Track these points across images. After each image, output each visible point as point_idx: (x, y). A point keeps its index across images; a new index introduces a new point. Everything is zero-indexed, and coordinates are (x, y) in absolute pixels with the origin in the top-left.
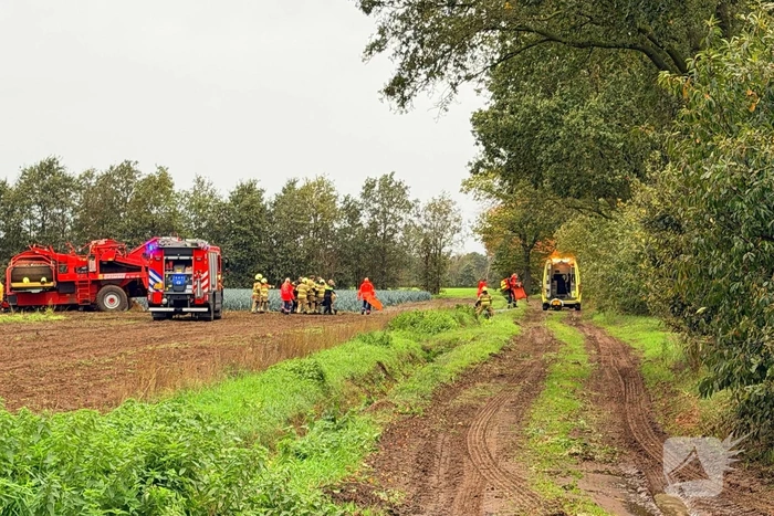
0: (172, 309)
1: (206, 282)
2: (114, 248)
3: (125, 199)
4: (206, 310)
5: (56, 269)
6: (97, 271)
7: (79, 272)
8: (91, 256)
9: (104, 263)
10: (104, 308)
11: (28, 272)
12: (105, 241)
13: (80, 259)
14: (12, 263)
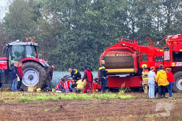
5: (137, 58)
6: (170, 60)
7: (156, 60)
8: (166, 47)
9: (176, 53)
10: (176, 90)
11: (115, 60)
12: (179, 36)
13: (158, 51)
14: (104, 53)
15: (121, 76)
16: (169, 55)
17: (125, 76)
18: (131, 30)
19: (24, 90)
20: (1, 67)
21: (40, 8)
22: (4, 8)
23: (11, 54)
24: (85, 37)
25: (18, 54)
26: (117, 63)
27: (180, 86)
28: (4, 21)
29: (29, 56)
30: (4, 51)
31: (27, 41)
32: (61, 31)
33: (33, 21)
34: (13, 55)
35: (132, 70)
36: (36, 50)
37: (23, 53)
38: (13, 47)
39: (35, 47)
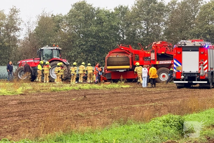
0: (187, 82)
1: (206, 66)
2: (165, 46)
3: (194, 16)
4: (206, 82)
5: (132, 58)
6: (155, 60)
7: (145, 60)
8: (152, 50)
9: (159, 55)
10: (160, 80)
11: (116, 60)
12: (161, 42)
13: (147, 53)
14: (108, 55)
15: (120, 71)
16: (154, 56)
17: (123, 71)
18: (122, 38)
19: (52, 81)
20: (36, 65)
21: (60, 23)
22: (35, 23)
23: (43, 56)
24: (91, 43)
25: (47, 56)
26: (117, 62)
27: (162, 78)
28: (35, 32)
29: (55, 57)
30: (38, 54)
31: (54, 47)
32: (75, 39)
33: (55, 32)
34: (44, 56)
35: (128, 67)
36: (60, 53)
37: (50, 55)
38: (44, 50)
39: (59, 50)
